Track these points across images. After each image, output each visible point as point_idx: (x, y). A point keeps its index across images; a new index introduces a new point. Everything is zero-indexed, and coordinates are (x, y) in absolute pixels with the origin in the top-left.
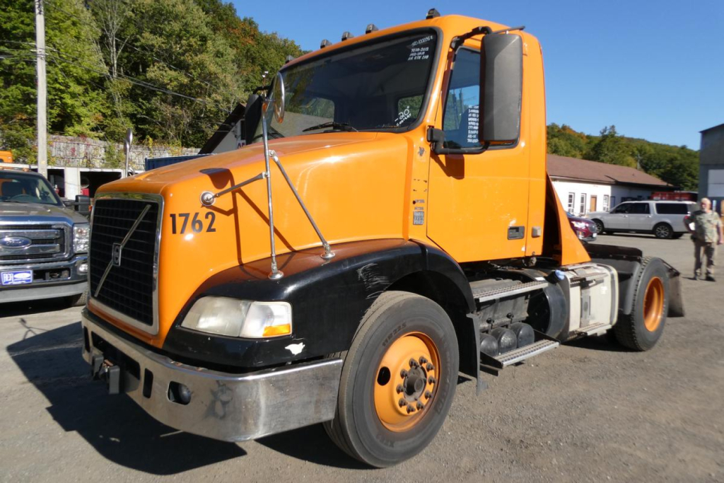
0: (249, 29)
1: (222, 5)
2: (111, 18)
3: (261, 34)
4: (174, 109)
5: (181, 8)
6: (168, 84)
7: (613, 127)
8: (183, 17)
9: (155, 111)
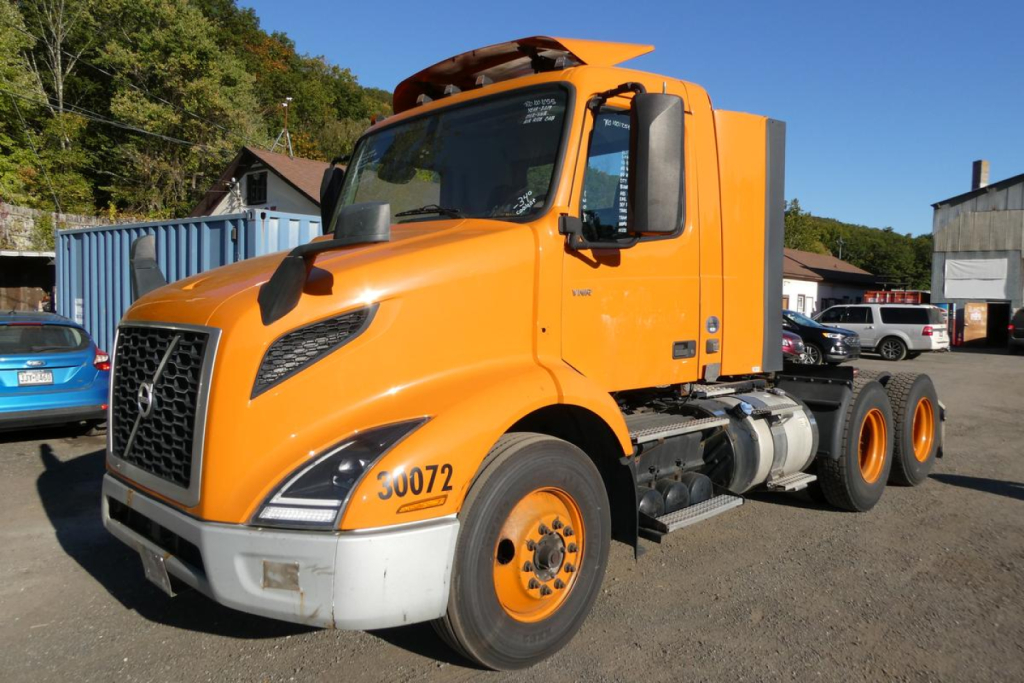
0: (281, 46)
1: (236, 10)
2: (54, 21)
3: (297, 57)
4: (155, 162)
5: (167, 10)
6: (145, 123)
7: (795, 201)
8: (173, 24)
9: (124, 164)
